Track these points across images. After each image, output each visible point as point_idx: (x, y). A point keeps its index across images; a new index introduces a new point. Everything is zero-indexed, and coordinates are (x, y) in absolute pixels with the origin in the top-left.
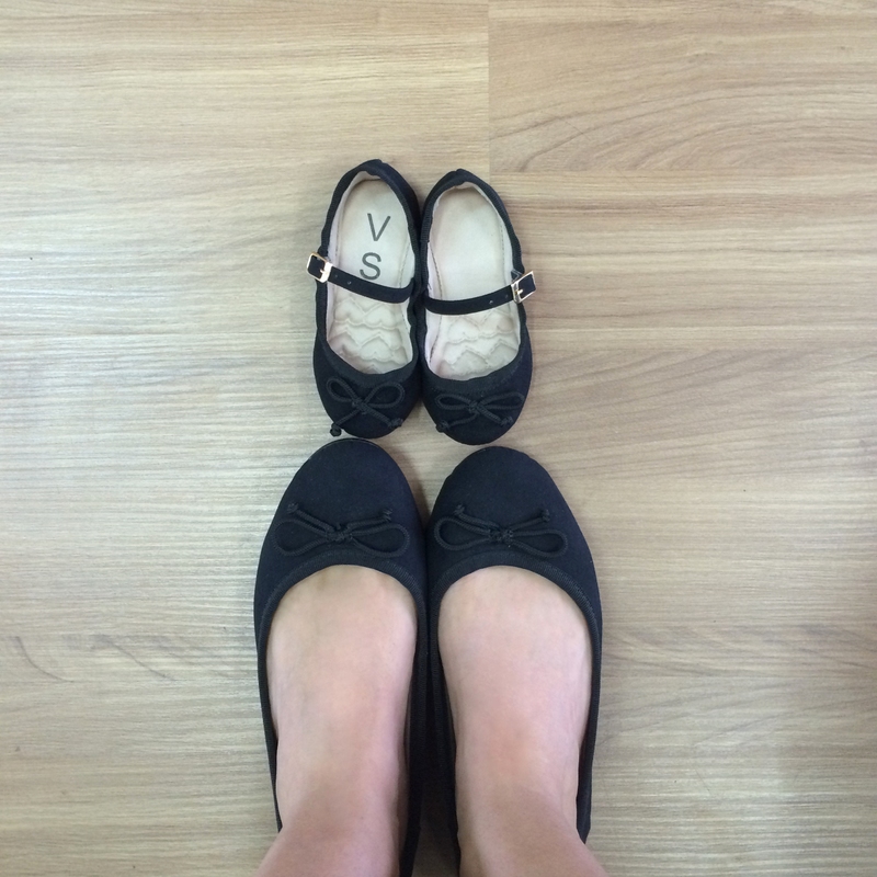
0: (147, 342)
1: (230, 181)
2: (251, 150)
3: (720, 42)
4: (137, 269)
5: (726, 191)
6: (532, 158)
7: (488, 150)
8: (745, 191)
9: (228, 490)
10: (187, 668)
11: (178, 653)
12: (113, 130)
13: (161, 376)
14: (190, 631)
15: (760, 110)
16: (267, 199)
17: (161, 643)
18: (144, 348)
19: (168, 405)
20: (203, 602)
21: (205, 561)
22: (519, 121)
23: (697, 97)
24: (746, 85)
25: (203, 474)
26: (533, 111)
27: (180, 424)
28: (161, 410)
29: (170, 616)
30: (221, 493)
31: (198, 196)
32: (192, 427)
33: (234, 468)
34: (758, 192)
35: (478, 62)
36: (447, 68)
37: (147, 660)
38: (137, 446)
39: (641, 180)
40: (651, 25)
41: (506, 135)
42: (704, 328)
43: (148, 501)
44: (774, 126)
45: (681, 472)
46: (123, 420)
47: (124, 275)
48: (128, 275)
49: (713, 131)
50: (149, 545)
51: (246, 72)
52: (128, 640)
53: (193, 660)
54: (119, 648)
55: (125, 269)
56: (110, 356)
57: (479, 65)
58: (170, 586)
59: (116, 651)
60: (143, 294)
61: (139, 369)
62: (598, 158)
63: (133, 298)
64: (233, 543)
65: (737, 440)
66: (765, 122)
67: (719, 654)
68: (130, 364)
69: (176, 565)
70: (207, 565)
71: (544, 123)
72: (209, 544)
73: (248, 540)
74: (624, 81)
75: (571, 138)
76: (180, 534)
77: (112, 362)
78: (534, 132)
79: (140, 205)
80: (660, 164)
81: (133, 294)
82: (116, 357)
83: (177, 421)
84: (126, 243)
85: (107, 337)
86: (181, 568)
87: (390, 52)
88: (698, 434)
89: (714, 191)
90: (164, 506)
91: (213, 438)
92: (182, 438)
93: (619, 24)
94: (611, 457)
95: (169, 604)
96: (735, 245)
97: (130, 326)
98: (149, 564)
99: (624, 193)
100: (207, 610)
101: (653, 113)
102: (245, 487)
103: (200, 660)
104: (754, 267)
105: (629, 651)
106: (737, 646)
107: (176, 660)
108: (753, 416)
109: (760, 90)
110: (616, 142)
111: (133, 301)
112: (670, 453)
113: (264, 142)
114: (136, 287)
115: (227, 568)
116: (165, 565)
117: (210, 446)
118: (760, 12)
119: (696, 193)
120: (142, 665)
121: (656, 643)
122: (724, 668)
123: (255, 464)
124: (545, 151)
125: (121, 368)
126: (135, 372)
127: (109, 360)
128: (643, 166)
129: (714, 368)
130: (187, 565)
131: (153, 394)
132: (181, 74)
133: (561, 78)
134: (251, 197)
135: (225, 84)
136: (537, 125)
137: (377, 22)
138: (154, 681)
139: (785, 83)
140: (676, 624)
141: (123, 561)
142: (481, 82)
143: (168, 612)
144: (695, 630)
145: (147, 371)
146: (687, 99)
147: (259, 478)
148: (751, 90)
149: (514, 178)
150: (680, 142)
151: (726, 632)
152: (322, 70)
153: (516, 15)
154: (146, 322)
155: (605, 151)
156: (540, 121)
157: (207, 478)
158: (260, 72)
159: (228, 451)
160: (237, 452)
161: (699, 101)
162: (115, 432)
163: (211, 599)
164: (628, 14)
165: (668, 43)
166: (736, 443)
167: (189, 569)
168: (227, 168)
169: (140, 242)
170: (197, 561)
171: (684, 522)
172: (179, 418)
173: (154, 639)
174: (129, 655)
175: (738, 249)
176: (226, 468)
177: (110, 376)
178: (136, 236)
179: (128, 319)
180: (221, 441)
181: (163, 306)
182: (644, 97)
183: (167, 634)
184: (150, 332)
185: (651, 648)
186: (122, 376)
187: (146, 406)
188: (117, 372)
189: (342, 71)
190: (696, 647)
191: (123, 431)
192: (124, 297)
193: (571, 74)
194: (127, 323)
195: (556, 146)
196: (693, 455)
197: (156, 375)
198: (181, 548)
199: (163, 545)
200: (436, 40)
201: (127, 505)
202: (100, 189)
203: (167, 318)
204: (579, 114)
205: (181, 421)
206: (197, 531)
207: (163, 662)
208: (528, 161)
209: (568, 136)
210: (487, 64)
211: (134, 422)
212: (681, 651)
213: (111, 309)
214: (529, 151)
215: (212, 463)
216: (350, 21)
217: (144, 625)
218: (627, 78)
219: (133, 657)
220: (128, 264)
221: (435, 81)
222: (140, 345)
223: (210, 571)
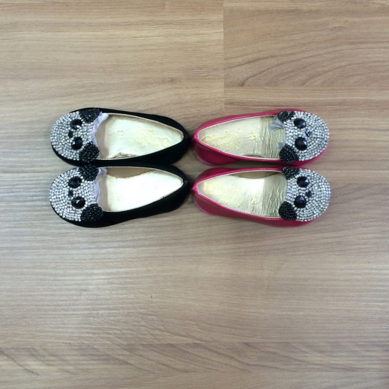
0: (32, 177)
1: (82, 90)
2: (94, 74)
3: (347, 21)
4: (29, 137)
5: (352, 98)
6: (247, 79)
7: (223, 75)
8: (363, 98)
9: (75, 261)
10: (47, 368)
11: (42, 359)
12: (18, 63)
13: (39, 196)
14: (50, 345)
15: (369, 56)
16: (102, 100)
17: (32, 353)
18: (30, 180)
19: (42, 213)
20: (58, 328)
21: (60, 303)
22: (240, 60)
23: (336, 49)
24: (362, 43)
25: (61, 252)
26: (247, 54)
27: (49, 223)
28: (38, 215)
29: (39, 336)
30: (71, 263)
31: (64, 98)
32: (55, 225)
33: (79, 249)
34: (369, 98)
35: (218, 29)
36: (201, 32)
37: (23, 363)
38: (23, 236)
39: (306, 91)
40: (310, 12)
41: (233, 67)
42: (344, 171)
43: (28, 268)
44: (377, 64)
45: (332, 252)
46: (16, 221)
47: (21, 140)
48: (23, 140)
49: (345, 66)
50: (28, 293)
51: (93, 33)
52: (12, 350)
53: (50, 363)
54: (7, 355)
55: (21, 137)
56: (10, 185)
57: (217, 31)
58: (39, 318)
59: (5, 357)
60: (31, 151)
61: (27, 192)
62: (283, 79)
63: (25, 153)
64: (77, 292)
65: (363, 234)
66: (371, 62)
67: (357, 358)
68: (22, 190)
69: (43, 305)
70: (61, 305)
71: (254, 61)
72: (63, 293)
73: (85, 291)
74: (296, 40)
75: (268, 69)
76: (46, 287)
77: (11, 188)
78: (248, 66)
79: (31, 102)
80: (316, 83)
81: (25, 151)
82: (14, 185)
83: (47, 221)
84: (23, 123)
85: (9, 175)
86: (46, 307)
87: (170, 23)
88: (341, 230)
89: (346, 98)
90: (37, 271)
91: (68, 231)
92: (50, 231)
93: (292, 11)
94: (293, 243)
95: (38, 329)
96: (358, 126)
97: (22, 169)
98: (27, 305)
99: (297, 98)
100: (60, 332)
101: (312, 57)
102: (84, 259)
103: (54, 363)
104: (369, 139)
105: (306, 356)
106: (368, 354)
107: (41, 363)
108: (372, 220)
109: (369, 45)
110: (292, 71)
111: (25, 155)
112: (326, 241)
113: (101, 70)
114: (27, 147)
115: (73, 307)
116: (36, 305)
117: (66, 236)
118: (367, 6)
119: (336, 98)
120: (20, 365)
121: (321, 352)
122: (361, 367)
123: (91, 246)
124: (254, 76)
125: (16, 192)
126: (24, 194)
127: (10, 187)
128: (307, 84)
129: (349, 193)
130: (50, 306)
131: (34, 206)
132: (57, 33)
133: (263, 38)
134: (93, 99)
135: (81, 39)
136: (249, 62)
137: (164, 8)
138: (27, 376)
139: (381, 42)
140: (332, 340)
141: (12, 303)
142: (219, 40)
143: (37, 334)
144: (344, 344)
145: (32, 194)
146: (330, 50)
147: (93, 254)
148: (364, 46)
149: (237, 89)
150: (327, 72)
151: (361, 345)
152: (133, 33)
153: (238, 5)
154: (32, 166)
155: (287, 76)
156: (252, 60)
157: (63, 254)
158: (100, 33)
159: (76, 239)
160: (80, 239)
161: (336, 51)
162: (11, 228)
163: (63, 326)
164: (297, 6)
165: (319, 20)
166: (363, 235)
167: (51, 308)
168: (80, 83)
169: (31, 122)
170: (55, 303)
171: (336, 280)
172: (48, 220)
173: (28, 350)
174: (13, 359)
175: (360, 129)
176: (74, 249)
177: (11, 196)
178: (29, 119)
179: (22, 164)
180: (72, 233)
181: (42, 157)
182: (306, 49)
183: (36, 347)
184: (34, 172)
185: (319, 355)
186: (16, 196)
187: (30, 213)
188: (14, 194)
189: (145, 33)
190: (344, 354)
191: (15, 227)
192: (20, 152)
193: (267, 36)
194: (21, 167)
195: (260, 73)
196: (339, 242)
197: (36, 196)
198: (46, 295)
199: (36, 294)
200: (195, 18)
201: (16, 270)
202: (10, 94)
203: (44, 164)
204: (272, 57)
205: (50, 221)
206: (56, 285)
207: (33, 364)
208: (245, 81)
209: (267, 68)
210: (223, 30)
211: (22, 222)
212: (336, 357)
213: (13, 159)
214: (245, 76)
215: (66, 246)
216: (149, 7)
217: (22, 341)
218: (298, 38)
219: (15, 361)
220: (23, 134)
221: (194, 39)
222: (28, 179)
223: (63, 309)
